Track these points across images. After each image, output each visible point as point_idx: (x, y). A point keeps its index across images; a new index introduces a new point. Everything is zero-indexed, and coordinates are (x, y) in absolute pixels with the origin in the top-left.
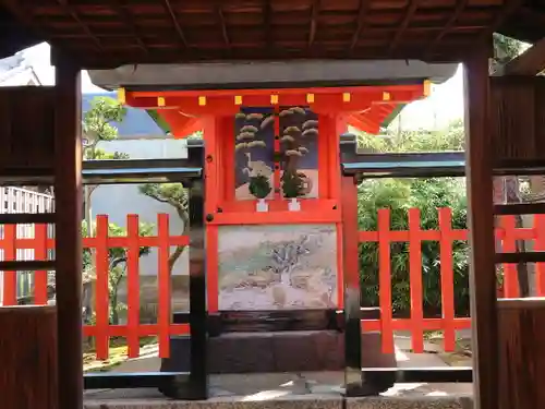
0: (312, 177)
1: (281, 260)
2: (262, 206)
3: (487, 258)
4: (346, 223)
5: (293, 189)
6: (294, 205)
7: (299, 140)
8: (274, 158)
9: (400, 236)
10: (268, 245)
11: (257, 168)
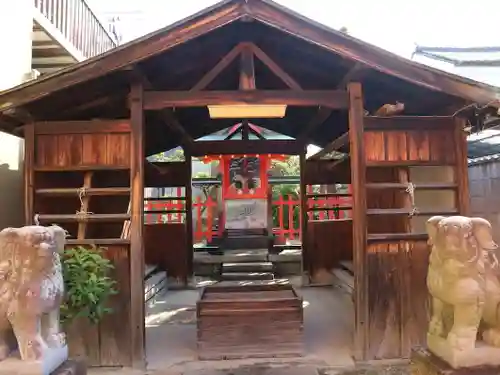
0: (258, 181)
1: (248, 211)
2: (240, 192)
3: (305, 209)
4: (270, 198)
5: (251, 185)
6: (252, 192)
7: (254, 167)
8: (244, 175)
9: (286, 203)
10: (243, 206)
11: (238, 177)
